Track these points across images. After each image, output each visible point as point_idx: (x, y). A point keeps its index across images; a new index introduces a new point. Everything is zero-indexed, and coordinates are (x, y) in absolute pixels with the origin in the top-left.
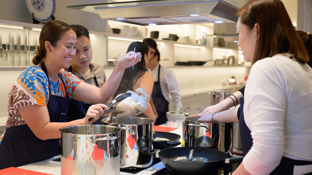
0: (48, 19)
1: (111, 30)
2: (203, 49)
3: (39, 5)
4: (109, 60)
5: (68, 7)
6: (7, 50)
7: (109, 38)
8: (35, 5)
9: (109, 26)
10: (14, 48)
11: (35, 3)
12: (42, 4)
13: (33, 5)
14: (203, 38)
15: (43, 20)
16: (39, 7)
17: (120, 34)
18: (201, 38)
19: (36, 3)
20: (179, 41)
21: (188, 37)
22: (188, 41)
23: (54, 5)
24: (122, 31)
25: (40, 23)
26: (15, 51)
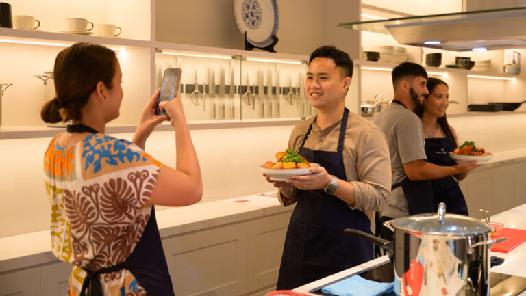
0: (267, 41)
1: (365, 55)
2: (514, 81)
3: (254, 18)
4: (362, 106)
5: (339, 25)
6: (204, 94)
7: (362, 68)
8: (247, 20)
9: (362, 48)
10: (214, 91)
11: (247, 16)
12: (258, 17)
13: (244, 19)
14: (514, 62)
15: (260, 44)
16: (253, 23)
17: (379, 62)
18: (510, 62)
19: (249, 15)
20: (474, 69)
21: (489, 62)
22: (489, 68)
23: (276, 17)
24: (381, 56)
25: (255, 49)
26: (216, 95)
